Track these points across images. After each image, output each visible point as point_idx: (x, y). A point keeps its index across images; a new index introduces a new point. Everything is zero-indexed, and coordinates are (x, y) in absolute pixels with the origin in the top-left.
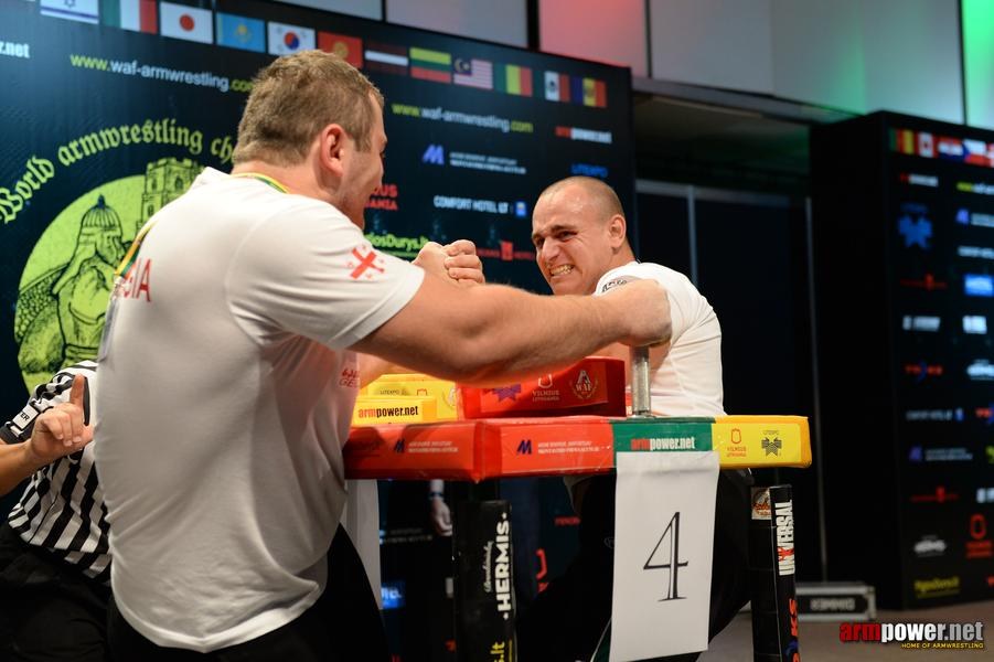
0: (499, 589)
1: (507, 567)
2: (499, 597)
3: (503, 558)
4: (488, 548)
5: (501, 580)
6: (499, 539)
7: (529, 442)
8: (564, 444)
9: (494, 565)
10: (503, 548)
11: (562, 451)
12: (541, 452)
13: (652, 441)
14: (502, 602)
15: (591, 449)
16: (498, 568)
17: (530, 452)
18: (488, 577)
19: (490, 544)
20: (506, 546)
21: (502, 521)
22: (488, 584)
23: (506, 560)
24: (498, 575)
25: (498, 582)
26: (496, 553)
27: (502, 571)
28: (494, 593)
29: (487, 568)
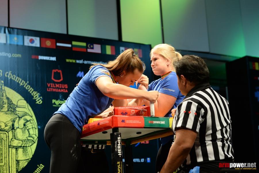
0: (118, 151)
1: (120, 146)
2: (118, 152)
3: (119, 144)
4: (116, 142)
5: (119, 149)
6: (118, 140)
7: (124, 120)
8: (132, 121)
9: (117, 146)
10: (119, 142)
11: (132, 122)
12: (127, 122)
13: (154, 121)
14: (119, 153)
15: (139, 122)
16: (118, 146)
17: (124, 122)
18: (116, 148)
19: (116, 141)
20: (120, 142)
21: (119, 137)
22: (116, 150)
23: (120, 145)
24: (118, 148)
25: (118, 149)
26: (118, 143)
27: (119, 147)
28: (117, 151)
29: (116, 146)
